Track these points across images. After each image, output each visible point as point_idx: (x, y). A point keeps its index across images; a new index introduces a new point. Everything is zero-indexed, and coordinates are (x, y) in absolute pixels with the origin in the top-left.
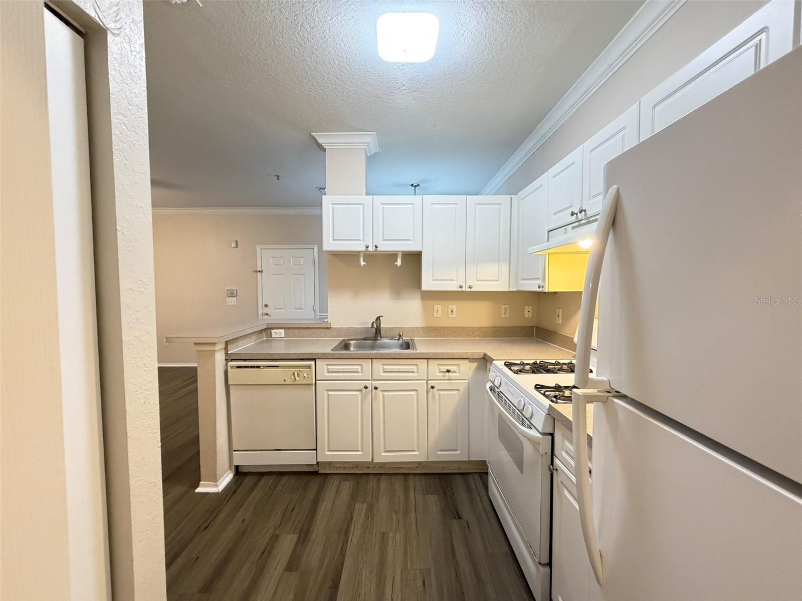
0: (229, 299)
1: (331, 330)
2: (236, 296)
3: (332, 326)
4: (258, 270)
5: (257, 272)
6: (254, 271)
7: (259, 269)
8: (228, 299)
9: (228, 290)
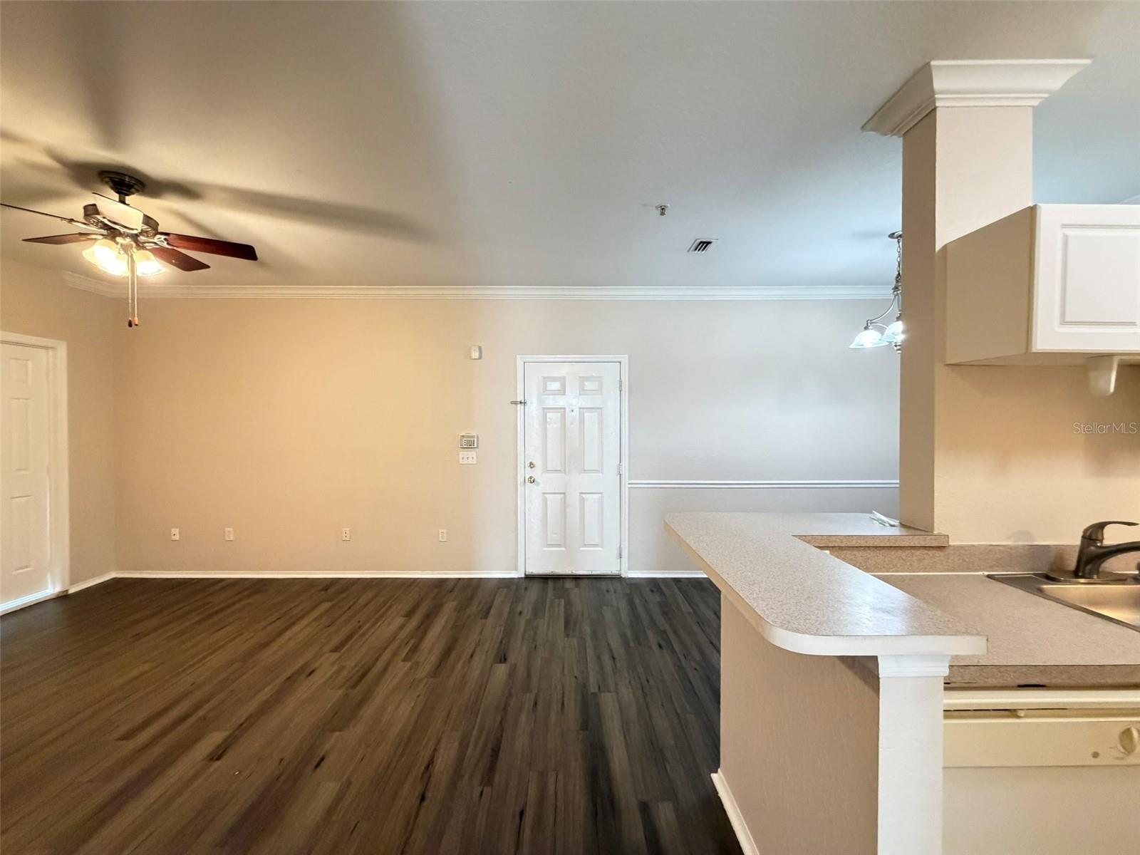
0: (463, 454)
1: (948, 551)
2: (477, 447)
3: (950, 543)
4: (519, 400)
5: (515, 403)
6: (512, 403)
7: (520, 398)
8: (461, 453)
9: (463, 436)
